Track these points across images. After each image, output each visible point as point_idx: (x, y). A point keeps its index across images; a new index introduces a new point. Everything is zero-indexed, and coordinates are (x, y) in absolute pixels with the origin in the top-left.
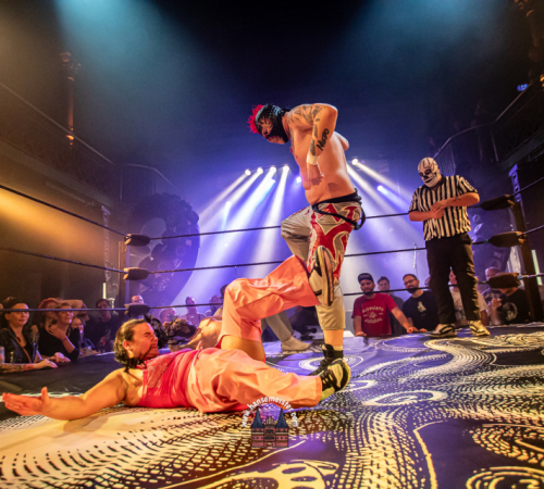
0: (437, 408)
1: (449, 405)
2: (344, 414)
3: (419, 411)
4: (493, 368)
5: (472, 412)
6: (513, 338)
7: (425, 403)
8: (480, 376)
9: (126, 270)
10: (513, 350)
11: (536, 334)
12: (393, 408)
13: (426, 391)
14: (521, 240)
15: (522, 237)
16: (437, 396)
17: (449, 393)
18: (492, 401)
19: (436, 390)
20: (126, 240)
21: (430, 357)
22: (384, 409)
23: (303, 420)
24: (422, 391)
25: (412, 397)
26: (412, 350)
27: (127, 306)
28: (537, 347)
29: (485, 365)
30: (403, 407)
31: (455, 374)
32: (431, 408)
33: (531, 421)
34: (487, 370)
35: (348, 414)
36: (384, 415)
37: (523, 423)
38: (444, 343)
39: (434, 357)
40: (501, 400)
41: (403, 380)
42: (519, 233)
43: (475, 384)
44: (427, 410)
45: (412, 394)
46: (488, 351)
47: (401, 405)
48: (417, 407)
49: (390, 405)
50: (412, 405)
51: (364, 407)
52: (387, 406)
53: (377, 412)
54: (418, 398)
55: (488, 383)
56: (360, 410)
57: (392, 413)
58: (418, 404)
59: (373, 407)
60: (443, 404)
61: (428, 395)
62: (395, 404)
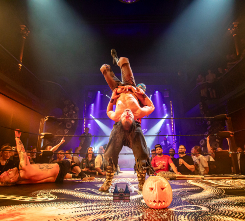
0: (208, 215)
1: (213, 214)
2: (162, 215)
3: (199, 216)
4: (225, 197)
6: (228, 182)
7: (201, 212)
8: (221, 200)
9: (43, 134)
10: (231, 188)
11: (238, 180)
12: (187, 213)
13: (199, 206)
14: (231, 135)
16: (204, 209)
17: (209, 208)
18: (232, 214)
19: (205, 206)
20: (46, 119)
21: (192, 188)
22: (181, 213)
23: (143, 216)
24: (195, 205)
26: (182, 184)
27: (42, 151)
28: (242, 187)
29: (220, 194)
30: (191, 213)
31: (210, 198)
32: (204, 215)
34: (222, 197)
35: (164, 215)
36: (182, 217)
38: (197, 182)
39: (194, 188)
40: (236, 213)
41: (184, 199)
42: (230, 132)
43: (220, 205)
45: (191, 207)
46: (219, 187)
47: (189, 212)
48: (197, 214)
49: (183, 211)
50: (194, 212)
51: (171, 211)
52: (182, 212)
53: (178, 215)
54: (196, 209)
55: (226, 204)
56: (170, 213)
57: (186, 216)
58: (197, 212)
59: (176, 212)
60: (209, 213)
61: (199, 208)
62: (186, 211)
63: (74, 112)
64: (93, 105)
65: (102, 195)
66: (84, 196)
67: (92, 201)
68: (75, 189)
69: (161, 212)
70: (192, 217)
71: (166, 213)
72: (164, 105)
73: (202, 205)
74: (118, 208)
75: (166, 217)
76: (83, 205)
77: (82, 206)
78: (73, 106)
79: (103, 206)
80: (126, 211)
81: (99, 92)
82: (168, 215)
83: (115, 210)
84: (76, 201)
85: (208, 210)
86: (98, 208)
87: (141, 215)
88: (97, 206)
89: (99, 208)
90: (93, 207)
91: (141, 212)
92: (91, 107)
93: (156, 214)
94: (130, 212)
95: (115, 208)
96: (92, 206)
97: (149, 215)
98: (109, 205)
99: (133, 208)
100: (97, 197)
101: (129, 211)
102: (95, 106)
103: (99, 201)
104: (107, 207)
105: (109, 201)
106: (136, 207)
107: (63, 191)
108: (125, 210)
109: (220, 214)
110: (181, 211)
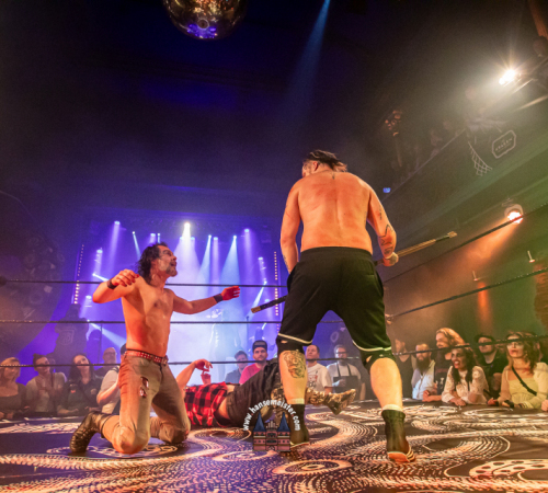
0: (350, 476)
1: (359, 472)
2: (261, 485)
3: (333, 480)
4: (377, 439)
5: (382, 480)
7: (335, 471)
8: (372, 446)
12: (311, 476)
13: (334, 461)
14: (389, 322)
15: (390, 319)
16: (343, 465)
17: (351, 461)
18: (392, 470)
19: (343, 459)
22: (300, 478)
25: (320, 466)
29: (371, 436)
30: (319, 475)
31: (348, 445)
32: (344, 477)
33: (432, 486)
34: (373, 441)
35: (265, 484)
36: (303, 485)
37: (426, 488)
38: (324, 417)
39: (321, 429)
44: (341, 478)
45: (318, 463)
46: (367, 424)
47: (314, 475)
48: (331, 477)
49: (304, 473)
50: (324, 474)
51: (278, 476)
52: (301, 476)
53: (295, 482)
54: (327, 467)
55: (381, 453)
56: (276, 480)
57: (310, 483)
58: (330, 473)
59: (288, 476)
60: (352, 473)
61: (334, 465)
62: (308, 473)
63: (53, 266)
64: (100, 251)
65: (120, 459)
66: (74, 464)
67: (97, 472)
68: (49, 451)
69: (259, 479)
70: (321, 483)
71: (269, 481)
72: (261, 259)
73: (338, 459)
74: (161, 478)
75: (270, 488)
76: (74, 483)
77: (69, 486)
78: (51, 250)
79: (124, 479)
80: (181, 486)
81: (117, 223)
82: (273, 484)
83: (155, 484)
84: (53, 476)
85: (350, 465)
86: (112, 484)
87: (216, 490)
88: (108, 481)
89: (114, 485)
90: (99, 487)
91: (216, 484)
92: (95, 258)
93: (249, 484)
94: (191, 487)
95: (155, 480)
96: (97, 483)
97: (233, 489)
98: (139, 476)
99: (196, 475)
100: (108, 463)
101: (189, 484)
102: (105, 255)
103: (113, 470)
104: (134, 480)
105: (138, 467)
106: (202, 471)
107: (15, 458)
108: (178, 484)
109: (371, 473)
110: (300, 473)
